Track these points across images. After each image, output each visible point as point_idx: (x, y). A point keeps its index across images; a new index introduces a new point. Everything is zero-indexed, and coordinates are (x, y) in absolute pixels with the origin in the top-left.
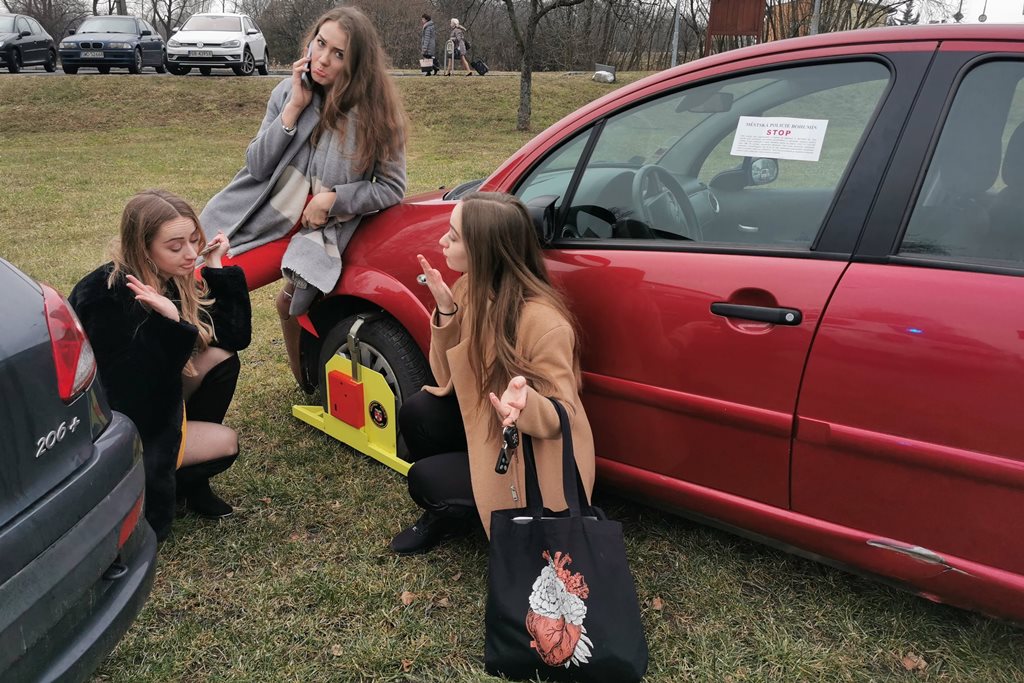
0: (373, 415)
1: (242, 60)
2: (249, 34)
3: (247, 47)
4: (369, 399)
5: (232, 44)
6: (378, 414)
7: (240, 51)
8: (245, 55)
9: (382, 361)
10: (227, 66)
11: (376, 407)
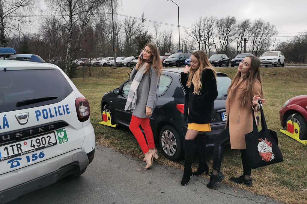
0: (295, 131)
1: (277, 63)
2: (280, 56)
3: (279, 60)
4: (295, 128)
5: (275, 59)
6: (296, 131)
7: (277, 61)
8: (278, 62)
9: (298, 122)
10: (273, 65)
11: (296, 130)
